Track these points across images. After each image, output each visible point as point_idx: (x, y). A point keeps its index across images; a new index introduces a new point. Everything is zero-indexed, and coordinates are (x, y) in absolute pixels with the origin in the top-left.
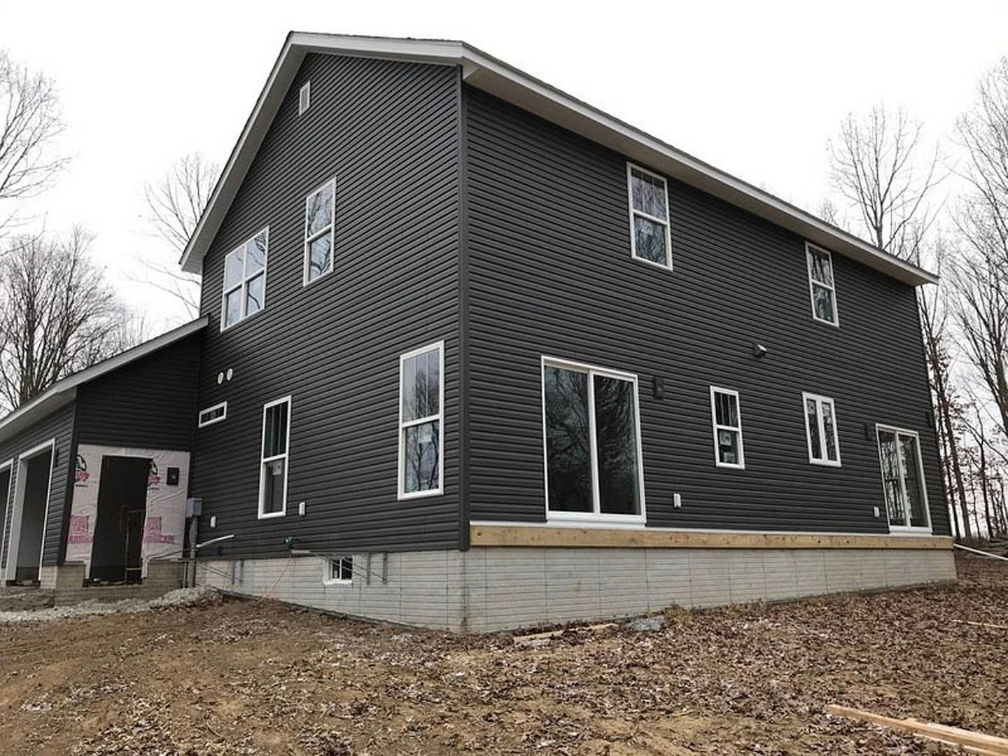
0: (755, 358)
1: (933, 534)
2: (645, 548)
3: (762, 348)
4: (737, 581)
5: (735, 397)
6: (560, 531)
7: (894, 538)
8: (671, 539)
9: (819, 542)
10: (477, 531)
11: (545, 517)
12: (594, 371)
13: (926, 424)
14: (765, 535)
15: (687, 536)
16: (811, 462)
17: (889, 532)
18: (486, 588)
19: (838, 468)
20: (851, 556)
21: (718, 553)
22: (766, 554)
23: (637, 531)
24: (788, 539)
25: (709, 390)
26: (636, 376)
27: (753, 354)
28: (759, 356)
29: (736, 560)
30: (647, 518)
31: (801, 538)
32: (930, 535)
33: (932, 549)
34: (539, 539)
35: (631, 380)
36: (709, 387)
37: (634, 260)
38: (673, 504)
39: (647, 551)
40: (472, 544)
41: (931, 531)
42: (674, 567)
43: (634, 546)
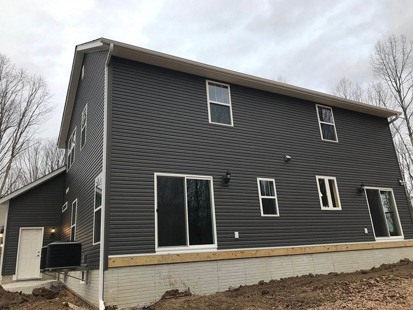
0: (285, 162)
1: (404, 239)
2: (217, 260)
3: (288, 157)
4: (275, 273)
5: (273, 182)
6: (162, 256)
7: (378, 243)
8: (232, 254)
9: (328, 249)
10: (112, 260)
11: (155, 250)
12: (186, 177)
13: (398, 184)
14: (293, 248)
15: (243, 252)
16: (322, 209)
17: (375, 240)
18: (118, 287)
19: (340, 211)
20: (349, 255)
21: (263, 259)
22: (293, 257)
23: (210, 253)
24: (307, 249)
25: (257, 180)
26: (212, 177)
27: (284, 161)
28: (286, 161)
29: (275, 262)
30: (218, 245)
31: (316, 248)
32: (403, 240)
33: (405, 247)
34: (150, 261)
35: (210, 179)
36: (256, 178)
37: (210, 124)
38: (234, 237)
39: (218, 261)
40: (109, 267)
41: (404, 238)
42: (235, 268)
43: (209, 259)
